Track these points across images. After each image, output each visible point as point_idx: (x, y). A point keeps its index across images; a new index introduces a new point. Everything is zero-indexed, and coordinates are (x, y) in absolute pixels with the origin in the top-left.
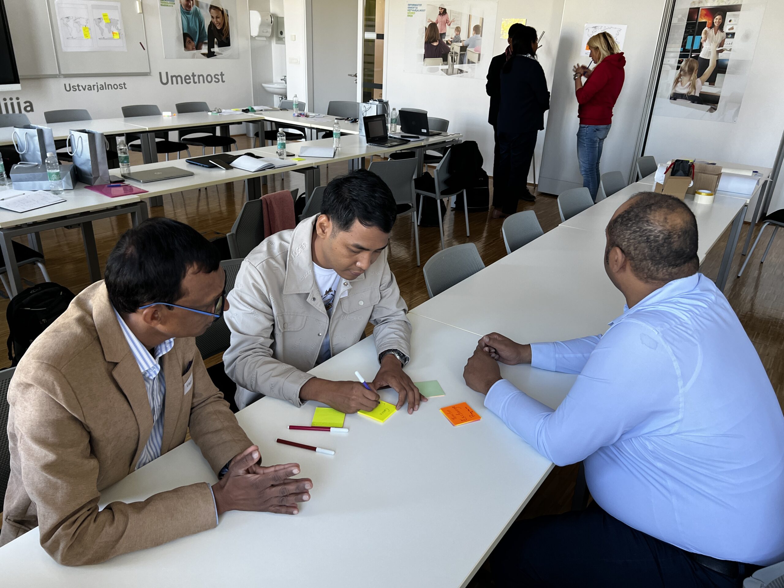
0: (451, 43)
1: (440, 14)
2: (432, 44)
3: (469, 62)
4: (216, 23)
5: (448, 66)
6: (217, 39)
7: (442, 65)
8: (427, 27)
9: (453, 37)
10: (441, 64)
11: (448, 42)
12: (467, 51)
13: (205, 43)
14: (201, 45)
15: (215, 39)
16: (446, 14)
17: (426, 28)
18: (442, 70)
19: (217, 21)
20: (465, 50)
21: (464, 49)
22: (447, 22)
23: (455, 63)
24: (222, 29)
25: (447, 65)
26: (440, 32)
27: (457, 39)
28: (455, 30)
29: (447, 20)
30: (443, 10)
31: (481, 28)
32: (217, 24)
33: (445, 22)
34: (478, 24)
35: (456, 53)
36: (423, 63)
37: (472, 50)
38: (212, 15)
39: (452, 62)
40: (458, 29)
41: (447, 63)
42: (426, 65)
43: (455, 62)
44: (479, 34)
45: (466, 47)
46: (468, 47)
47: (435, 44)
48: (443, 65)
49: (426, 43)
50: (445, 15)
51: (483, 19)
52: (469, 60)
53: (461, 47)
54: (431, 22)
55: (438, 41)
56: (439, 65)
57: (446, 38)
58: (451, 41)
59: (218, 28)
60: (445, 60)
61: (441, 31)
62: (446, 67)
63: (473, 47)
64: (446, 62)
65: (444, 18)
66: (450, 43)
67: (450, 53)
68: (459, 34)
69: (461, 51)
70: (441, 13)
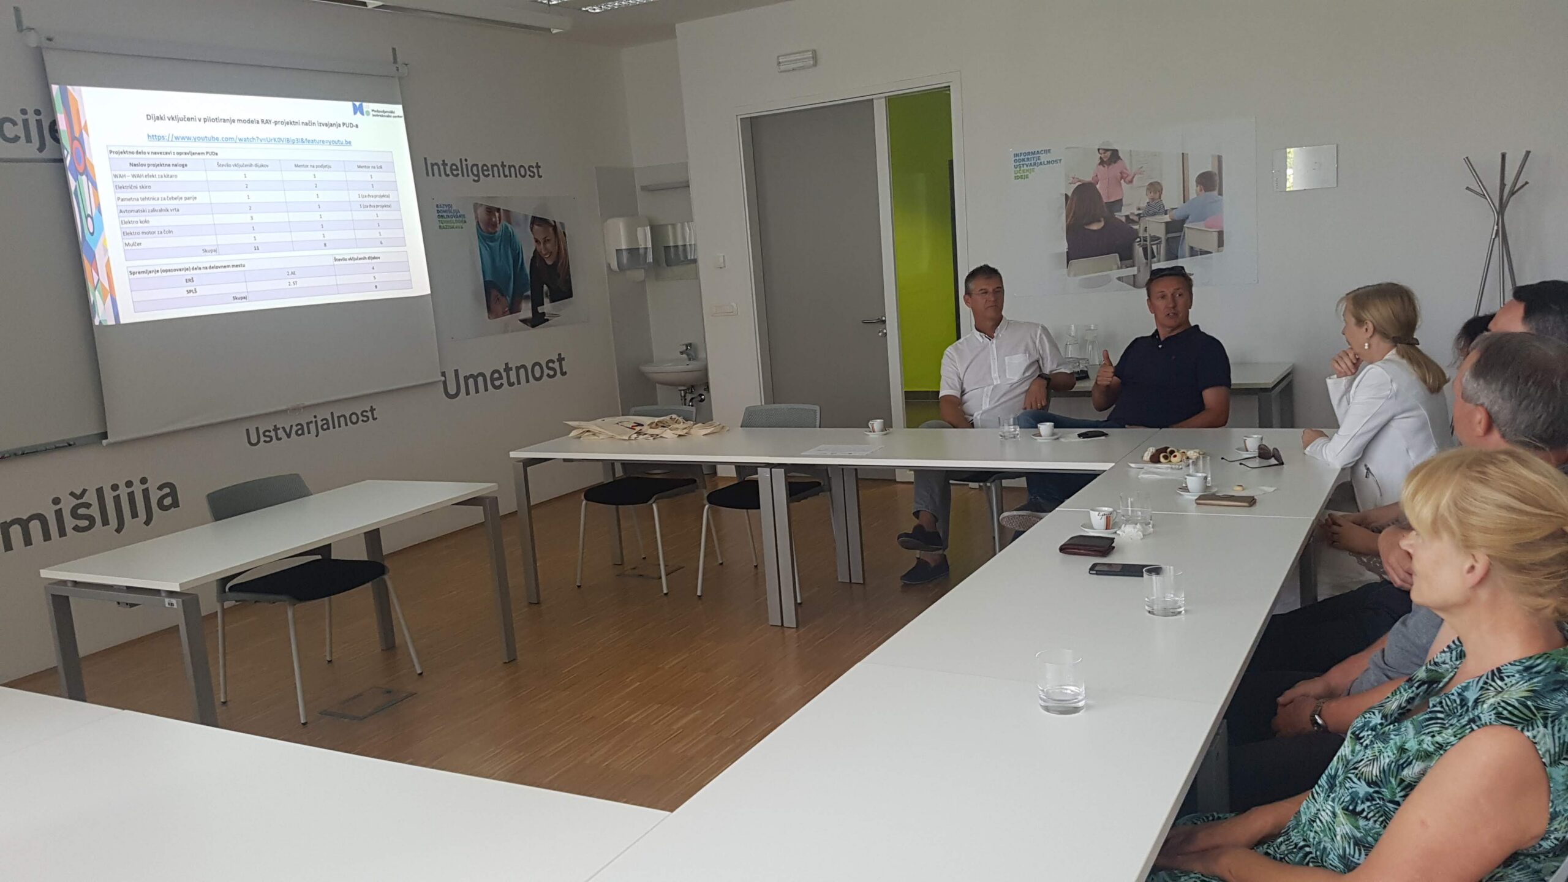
0: (1139, 219)
1: (1102, 162)
2: (1087, 227)
3: (1193, 252)
4: (544, 252)
5: (1135, 268)
6: (547, 286)
7: (1118, 268)
8: (1070, 194)
9: (1144, 205)
10: (1115, 267)
11: (1131, 217)
12: (1186, 230)
13: (527, 297)
14: (520, 303)
15: (545, 287)
16: (1120, 161)
17: (1067, 196)
18: (1119, 279)
19: (546, 249)
20: (1181, 229)
21: (1175, 227)
22: (1122, 178)
23: (1155, 259)
24: (555, 264)
25: (1133, 266)
26: (1105, 200)
27: (1155, 208)
28: (1148, 189)
29: (1122, 173)
30: (1109, 153)
31: (1217, 178)
32: (546, 255)
34: (1209, 169)
35: (1155, 239)
37: (1200, 225)
38: (536, 237)
39: (1146, 258)
40: (1155, 188)
41: (1133, 262)
42: (1076, 274)
43: (1153, 257)
44: (1214, 190)
45: (1183, 221)
46: (1188, 221)
47: (1095, 227)
48: (1122, 268)
49: (1069, 229)
50: (1116, 162)
51: (1220, 158)
52: (1192, 248)
53: (1167, 223)
54: (1080, 183)
55: (1102, 219)
56: (1112, 270)
57: (1123, 210)
58: (1139, 215)
59: (549, 263)
60: (1127, 257)
61: (1109, 198)
62: (1133, 271)
63: (1201, 218)
64: (1129, 262)
65: (1115, 169)
66: (1136, 218)
67: (1138, 240)
68: (1160, 198)
69: (1167, 232)
70: (1105, 160)
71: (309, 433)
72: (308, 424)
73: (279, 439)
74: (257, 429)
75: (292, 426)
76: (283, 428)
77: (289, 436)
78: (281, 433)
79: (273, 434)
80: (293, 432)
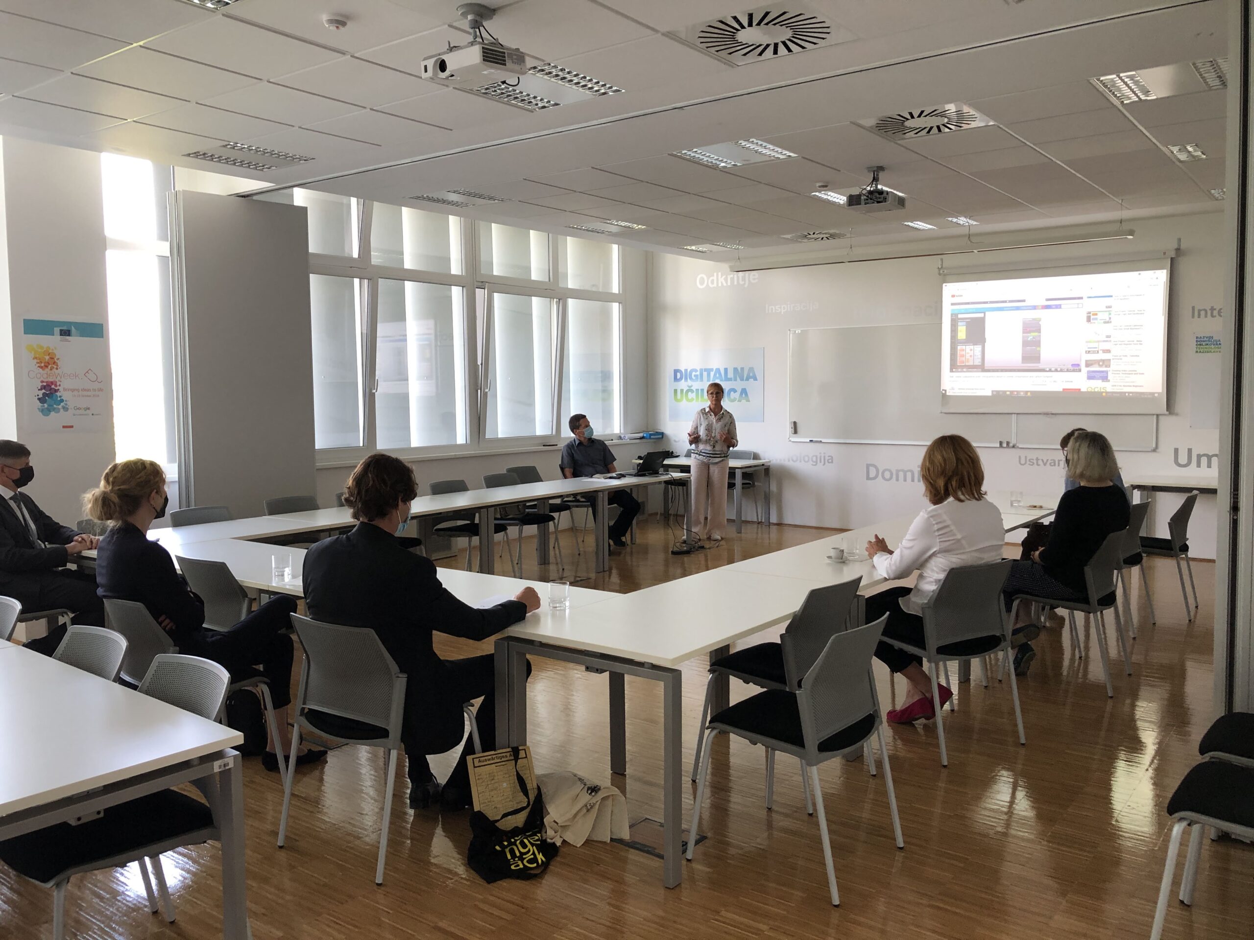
71: (1059, 465)
72: (1059, 461)
73: (1038, 465)
74: (1026, 457)
75: (1048, 460)
76: (1042, 460)
77: (1045, 464)
78: (1040, 462)
79: (1035, 461)
80: (1048, 463)
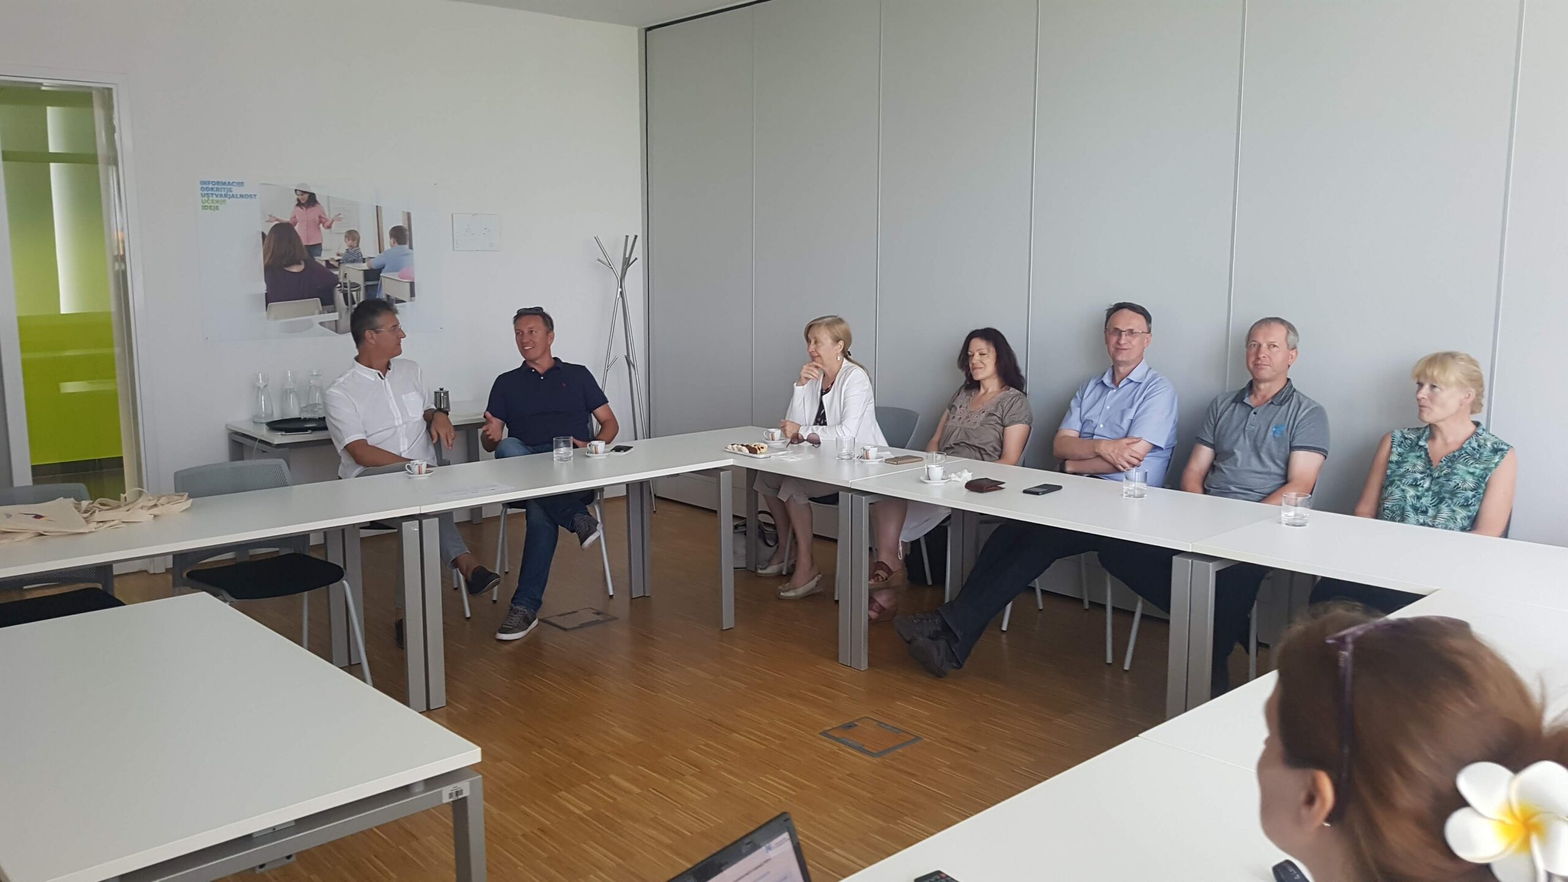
1: (299, 204)
2: (287, 269)
5: (337, 314)
8: (267, 233)
9: (343, 251)
12: (383, 279)
16: (317, 205)
17: (263, 234)
18: (321, 324)
20: (378, 278)
22: (321, 222)
26: (304, 243)
27: (354, 256)
28: (346, 236)
29: (320, 217)
30: (306, 196)
31: (407, 233)
33: (318, 222)
34: (401, 224)
35: (355, 285)
36: (265, 312)
37: (395, 276)
40: (352, 236)
42: (276, 318)
44: (405, 243)
45: (379, 271)
46: (383, 270)
47: (296, 269)
49: (268, 269)
50: (313, 206)
51: (409, 215)
54: (277, 222)
55: (303, 263)
56: (313, 314)
57: (322, 255)
58: (338, 261)
60: (328, 302)
61: (308, 240)
63: (396, 269)
64: (330, 307)
65: (313, 213)
67: (339, 285)
68: (358, 246)
69: (366, 279)
70: (302, 202)
